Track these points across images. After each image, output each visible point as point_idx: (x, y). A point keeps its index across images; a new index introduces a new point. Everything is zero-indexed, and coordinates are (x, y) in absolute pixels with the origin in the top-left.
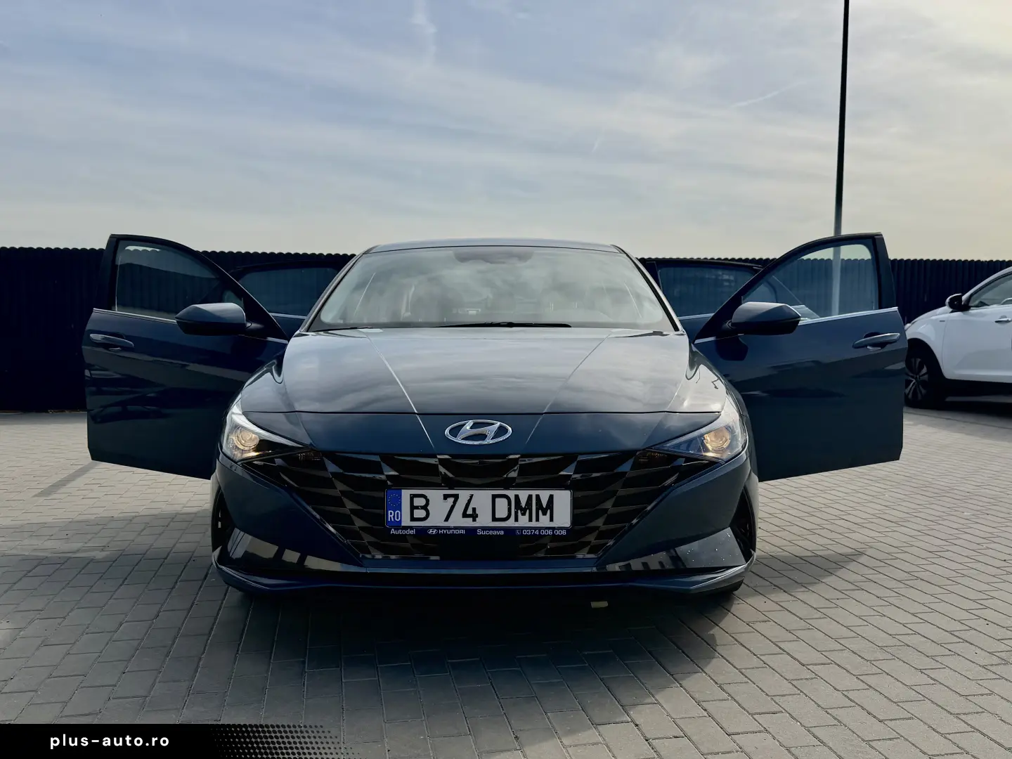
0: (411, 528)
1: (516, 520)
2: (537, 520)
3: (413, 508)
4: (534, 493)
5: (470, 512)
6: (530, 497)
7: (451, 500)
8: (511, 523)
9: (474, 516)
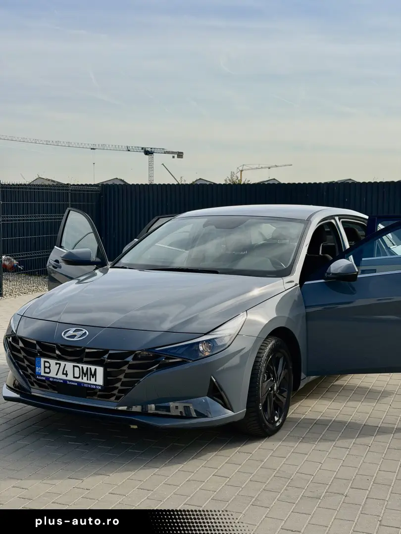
0: (44, 376)
1: (82, 379)
2: (90, 380)
3: (45, 367)
4: (89, 366)
5: (65, 372)
6: (87, 368)
7: (58, 365)
8: (80, 380)
9: (66, 375)
